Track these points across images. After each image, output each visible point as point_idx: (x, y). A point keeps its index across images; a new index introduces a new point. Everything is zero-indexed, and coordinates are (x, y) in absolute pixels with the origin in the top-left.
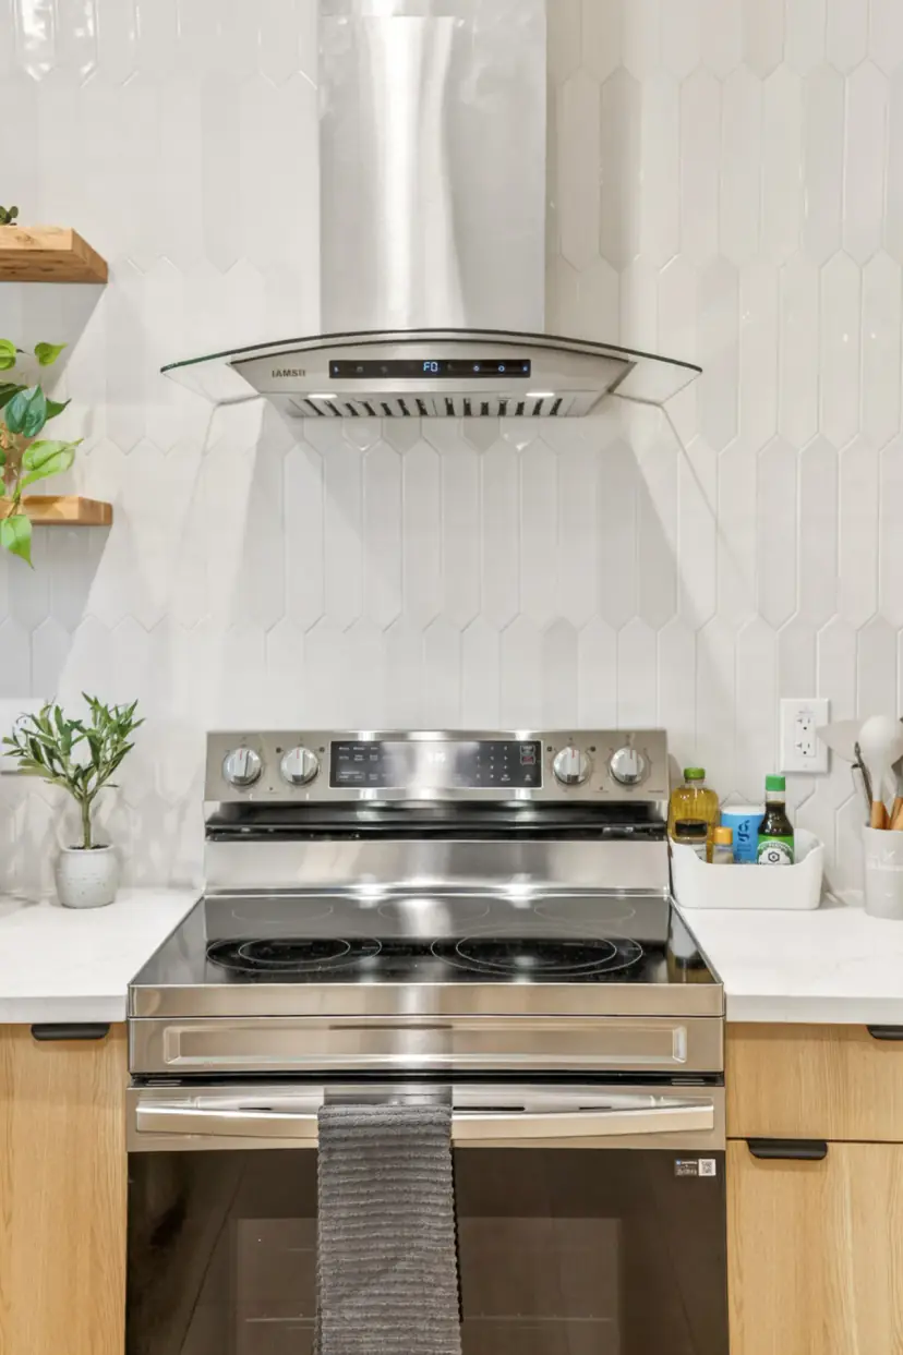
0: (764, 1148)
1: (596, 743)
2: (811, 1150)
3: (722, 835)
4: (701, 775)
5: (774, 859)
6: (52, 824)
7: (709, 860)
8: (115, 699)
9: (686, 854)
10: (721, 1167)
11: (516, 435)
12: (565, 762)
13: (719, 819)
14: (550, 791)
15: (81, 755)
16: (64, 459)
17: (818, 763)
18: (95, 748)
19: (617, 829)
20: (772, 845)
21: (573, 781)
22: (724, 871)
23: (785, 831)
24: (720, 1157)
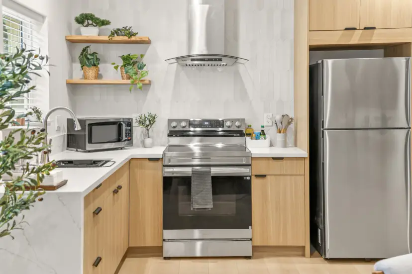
0: (257, 176)
1: (233, 121)
2: (264, 176)
3: (254, 135)
4: (251, 126)
5: (262, 139)
6: (141, 135)
7: (252, 139)
8: (153, 113)
9: (248, 138)
10: (251, 178)
11: (220, 69)
12: (228, 124)
13: (254, 133)
14: (225, 128)
15: (148, 123)
16: (146, 74)
17: (271, 124)
18: (150, 121)
19: (237, 135)
20: (262, 137)
21: (229, 127)
22: (254, 141)
23: (264, 134)
24: (250, 176)
